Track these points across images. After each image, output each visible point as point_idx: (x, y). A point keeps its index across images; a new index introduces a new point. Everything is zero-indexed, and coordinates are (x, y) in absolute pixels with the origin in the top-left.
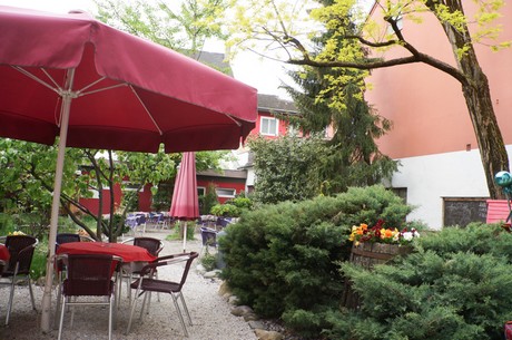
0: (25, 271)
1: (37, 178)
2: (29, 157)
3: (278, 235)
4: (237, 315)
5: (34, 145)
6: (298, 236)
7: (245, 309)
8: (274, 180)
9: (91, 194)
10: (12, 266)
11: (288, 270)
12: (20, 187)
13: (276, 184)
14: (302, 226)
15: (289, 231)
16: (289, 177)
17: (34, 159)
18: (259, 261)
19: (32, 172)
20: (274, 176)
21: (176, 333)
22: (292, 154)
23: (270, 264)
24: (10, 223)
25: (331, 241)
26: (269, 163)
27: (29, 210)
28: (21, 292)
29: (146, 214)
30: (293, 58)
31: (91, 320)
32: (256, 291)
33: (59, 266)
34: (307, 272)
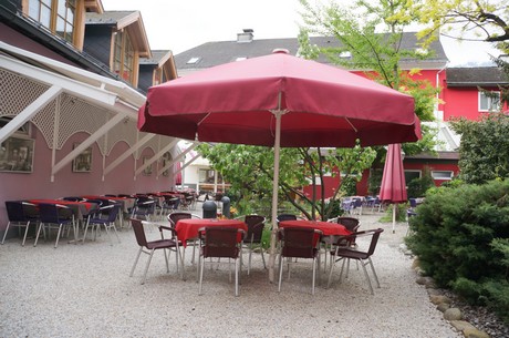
0: (258, 239)
1: (265, 172)
2: (257, 156)
3: (451, 215)
4: (420, 283)
5: (260, 148)
6: (467, 216)
7: (427, 279)
8: (480, 162)
9: (307, 182)
10: (249, 237)
11: (458, 245)
12: (253, 179)
13: (481, 166)
14: (470, 206)
15: (459, 211)
16: (496, 158)
17: (261, 158)
18: (438, 238)
19: (261, 167)
20: (479, 158)
21: (365, 291)
22: (496, 135)
23: (446, 240)
24: (248, 207)
25: (495, 220)
26: (473, 146)
27: (261, 197)
28: (256, 257)
29: (362, 198)
30: (491, 35)
31: (304, 278)
32: (436, 264)
33: (279, 236)
34: (473, 247)
